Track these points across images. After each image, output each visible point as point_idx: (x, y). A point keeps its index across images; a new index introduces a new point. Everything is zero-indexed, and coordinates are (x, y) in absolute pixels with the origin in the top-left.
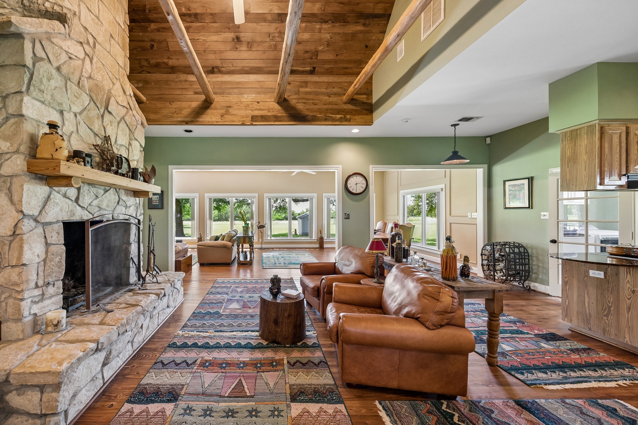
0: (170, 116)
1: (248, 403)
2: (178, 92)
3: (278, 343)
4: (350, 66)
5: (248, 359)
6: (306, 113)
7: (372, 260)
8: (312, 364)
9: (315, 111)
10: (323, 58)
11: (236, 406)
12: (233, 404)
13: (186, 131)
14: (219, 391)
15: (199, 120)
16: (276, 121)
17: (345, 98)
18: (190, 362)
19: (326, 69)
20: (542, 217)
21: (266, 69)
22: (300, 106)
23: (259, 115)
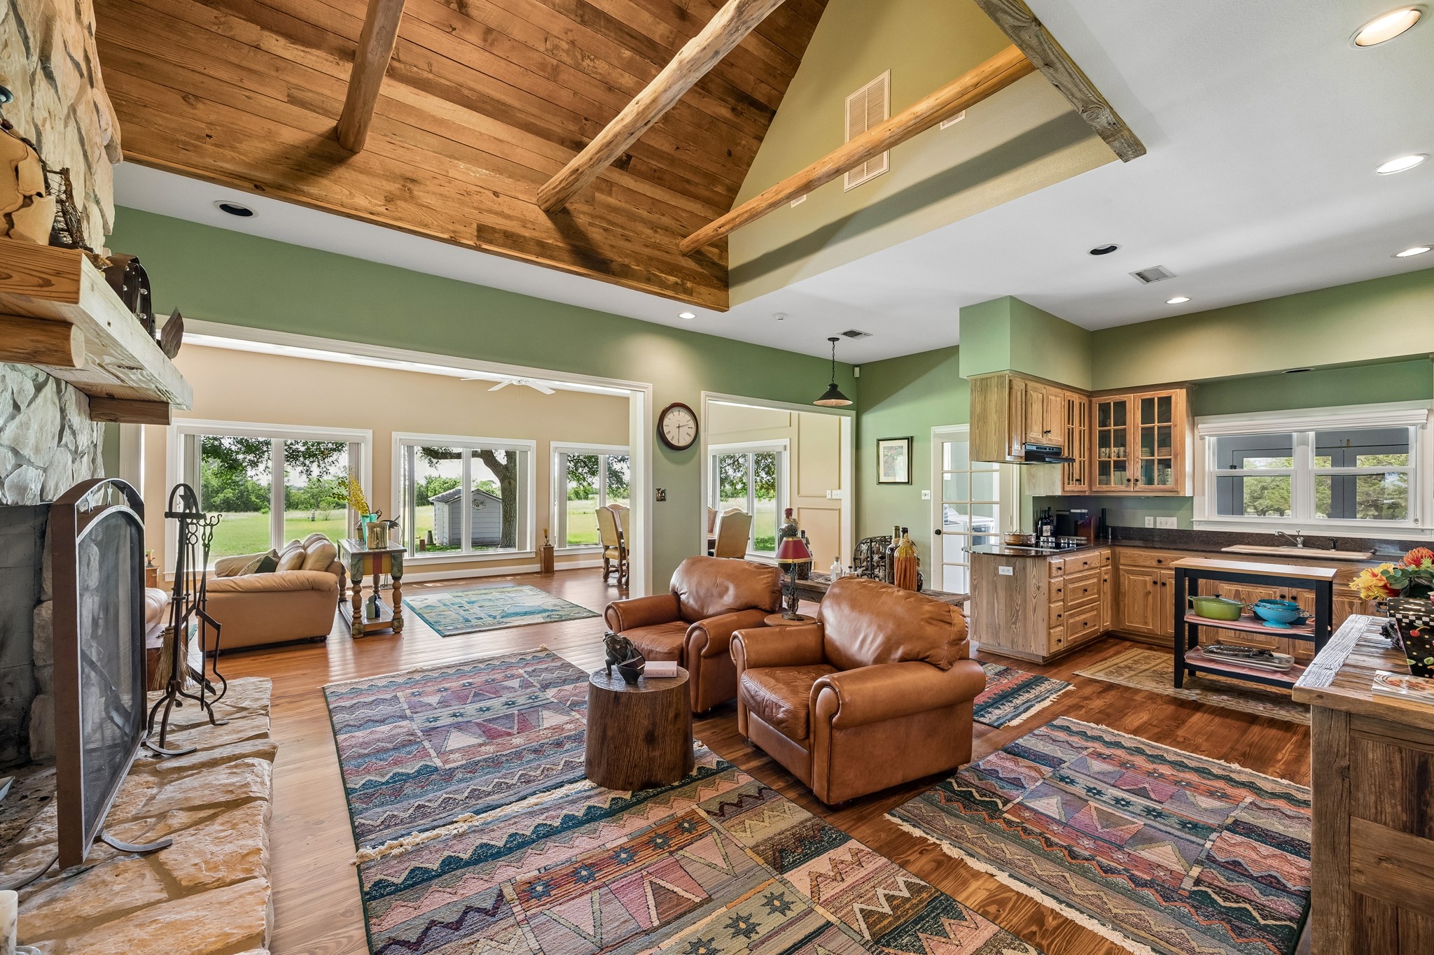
0: (185, 143)
1: (714, 915)
2: (223, 74)
3: (654, 785)
4: (696, 179)
5: (625, 839)
6: (609, 253)
7: (770, 579)
8: (751, 800)
9: (627, 256)
10: (651, 143)
11: (697, 932)
12: (687, 931)
13: (225, 208)
14: (632, 926)
15: (306, 188)
16: (543, 256)
17: (685, 243)
18: (488, 905)
19: (651, 169)
20: (923, 498)
21: (519, 115)
22: (596, 234)
23: (497, 227)
